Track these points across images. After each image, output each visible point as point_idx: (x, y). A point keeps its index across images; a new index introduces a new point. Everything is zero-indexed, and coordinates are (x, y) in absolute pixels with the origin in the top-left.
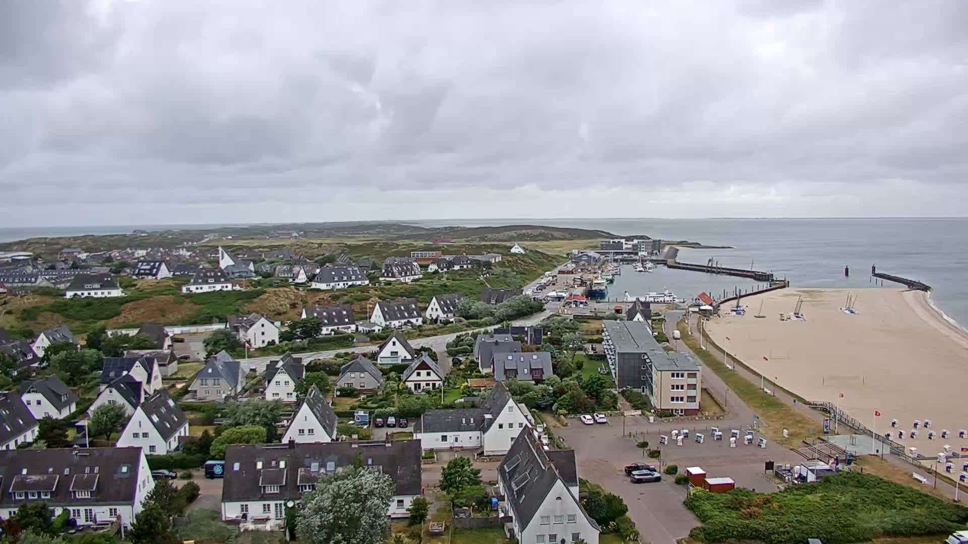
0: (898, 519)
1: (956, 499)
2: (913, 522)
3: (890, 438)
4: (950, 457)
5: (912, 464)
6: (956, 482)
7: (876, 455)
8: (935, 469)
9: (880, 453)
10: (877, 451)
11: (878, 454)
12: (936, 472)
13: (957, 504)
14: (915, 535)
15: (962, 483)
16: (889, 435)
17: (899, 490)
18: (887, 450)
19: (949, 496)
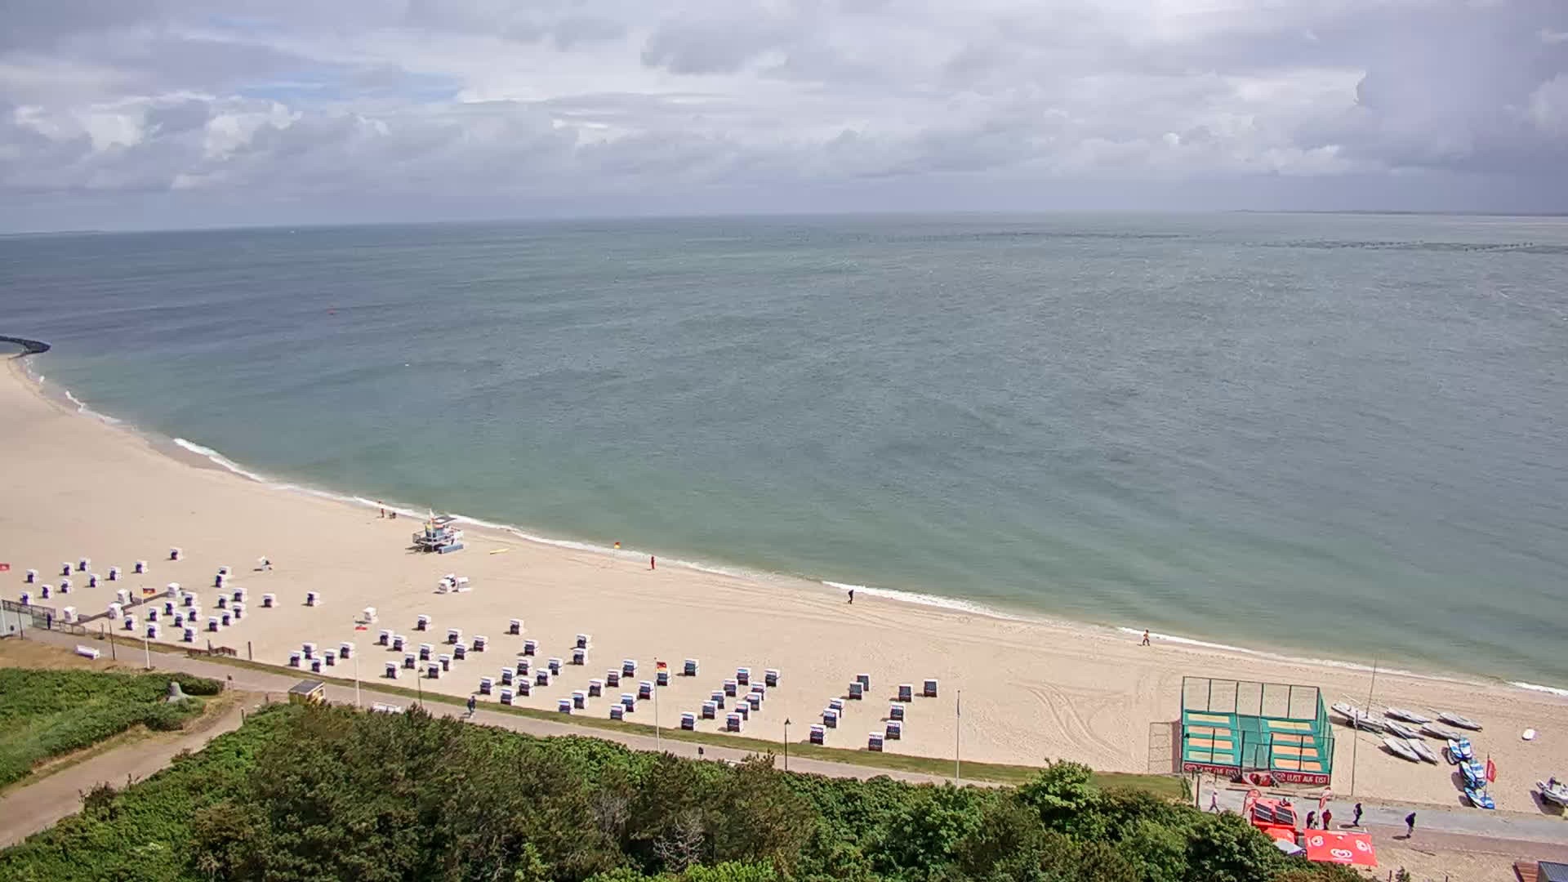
0: (67, 725)
1: (149, 667)
2: (90, 722)
3: (30, 602)
4: (128, 607)
5: (72, 634)
6: (143, 642)
7: (11, 636)
8: (109, 632)
9: (17, 630)
10: (12, 628)
11: (13, 632)
12: (111, 634)
13: (153, 672)
14: (97, 739)
15: (151, 640)
16: (25, 598)
17: (61, 680)
18: (27, 621)
19: (137, 665)
